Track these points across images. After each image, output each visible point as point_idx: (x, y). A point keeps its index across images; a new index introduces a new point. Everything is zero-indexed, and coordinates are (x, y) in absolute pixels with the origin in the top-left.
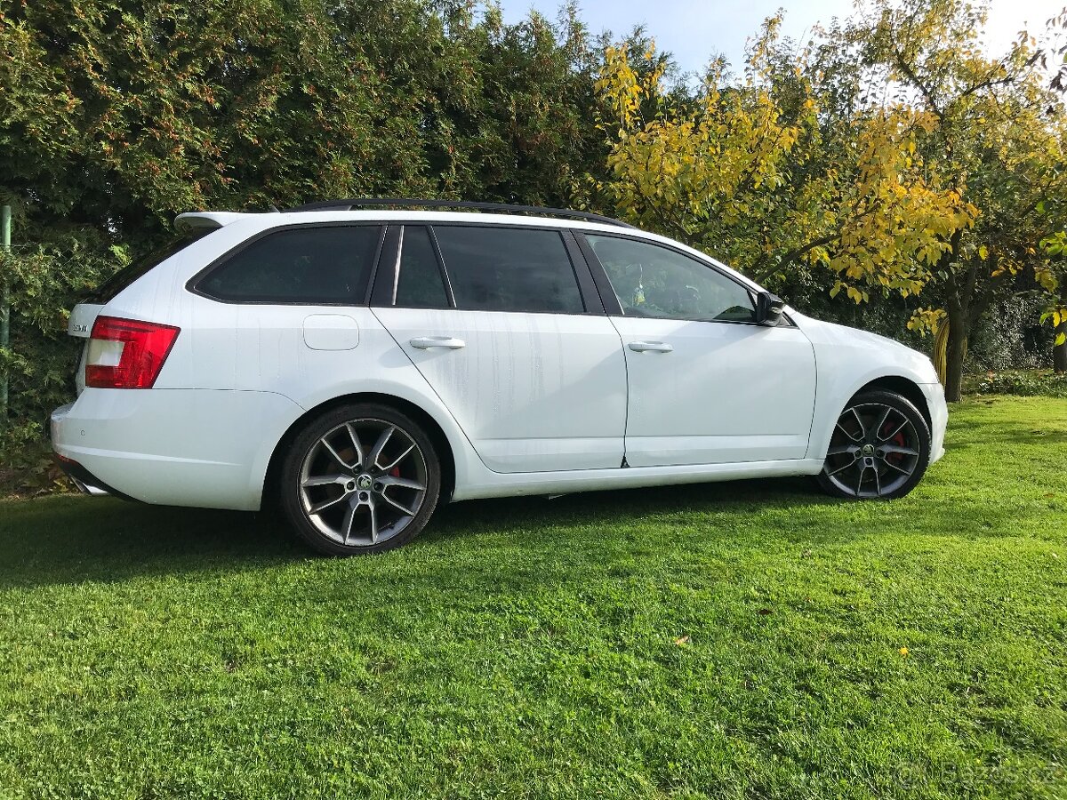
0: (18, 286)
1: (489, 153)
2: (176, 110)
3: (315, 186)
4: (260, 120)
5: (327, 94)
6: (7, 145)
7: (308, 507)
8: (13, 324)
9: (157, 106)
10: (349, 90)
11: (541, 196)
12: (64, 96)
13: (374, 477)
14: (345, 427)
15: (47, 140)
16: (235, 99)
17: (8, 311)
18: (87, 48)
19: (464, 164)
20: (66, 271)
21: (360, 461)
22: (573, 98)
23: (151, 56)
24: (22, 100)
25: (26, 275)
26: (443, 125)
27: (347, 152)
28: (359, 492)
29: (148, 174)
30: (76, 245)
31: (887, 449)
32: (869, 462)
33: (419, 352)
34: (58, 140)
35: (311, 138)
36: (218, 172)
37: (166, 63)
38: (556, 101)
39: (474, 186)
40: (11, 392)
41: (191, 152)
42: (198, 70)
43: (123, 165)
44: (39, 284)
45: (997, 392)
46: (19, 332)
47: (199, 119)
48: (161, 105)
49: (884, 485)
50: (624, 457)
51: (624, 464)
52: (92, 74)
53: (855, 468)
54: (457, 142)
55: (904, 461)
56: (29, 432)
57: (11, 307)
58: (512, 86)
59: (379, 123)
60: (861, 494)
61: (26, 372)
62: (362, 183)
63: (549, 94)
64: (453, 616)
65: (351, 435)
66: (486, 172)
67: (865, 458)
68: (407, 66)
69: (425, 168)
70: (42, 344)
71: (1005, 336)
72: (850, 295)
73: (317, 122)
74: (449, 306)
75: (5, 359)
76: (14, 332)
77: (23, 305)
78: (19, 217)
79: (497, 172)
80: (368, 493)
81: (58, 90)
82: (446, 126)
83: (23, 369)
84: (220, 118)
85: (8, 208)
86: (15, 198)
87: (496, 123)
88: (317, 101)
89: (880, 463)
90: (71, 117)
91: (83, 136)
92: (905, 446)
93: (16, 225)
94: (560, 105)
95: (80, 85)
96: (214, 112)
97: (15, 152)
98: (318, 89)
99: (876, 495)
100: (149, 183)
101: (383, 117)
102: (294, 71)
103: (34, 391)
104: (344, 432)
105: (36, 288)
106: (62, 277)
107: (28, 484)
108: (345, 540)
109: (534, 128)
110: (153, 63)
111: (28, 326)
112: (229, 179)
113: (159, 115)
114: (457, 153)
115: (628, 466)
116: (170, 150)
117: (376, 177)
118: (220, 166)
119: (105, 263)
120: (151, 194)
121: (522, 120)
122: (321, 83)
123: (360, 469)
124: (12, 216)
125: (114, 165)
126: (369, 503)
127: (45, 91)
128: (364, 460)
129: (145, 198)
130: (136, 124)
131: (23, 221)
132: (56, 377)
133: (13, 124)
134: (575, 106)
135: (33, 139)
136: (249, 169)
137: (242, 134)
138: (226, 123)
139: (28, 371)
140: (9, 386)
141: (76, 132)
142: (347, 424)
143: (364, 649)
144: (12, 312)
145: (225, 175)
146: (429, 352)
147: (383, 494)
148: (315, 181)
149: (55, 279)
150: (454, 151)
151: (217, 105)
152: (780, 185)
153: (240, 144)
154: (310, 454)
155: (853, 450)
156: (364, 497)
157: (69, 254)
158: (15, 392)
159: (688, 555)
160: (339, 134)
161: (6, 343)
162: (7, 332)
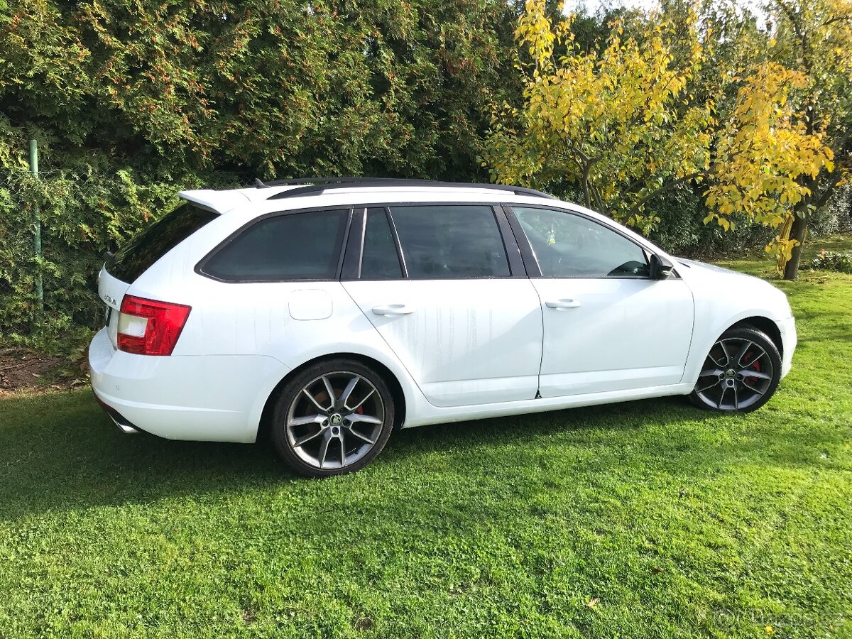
0: (46, 207)
1: (422, 77)
2: (167, 55)
3: (281, 116)
4: (236, 59)
5: (290, 34)
6: (31, 90)
7: (293, 442)
8: (44, 236)
9: (151, 53)
10: (308, 30)
11: (464, 112)
12: (75, 48)
13: (343, 416)
14: (321, 380)
15: (64, 86)
16: (215, 41)
17: (39, 226)
18: (93, 5)
19: (401, 88)
20: (82, 191)
21: (333, 405)
22: (493, 24)
23: (145, 8)
24: (41, 53)
25: (52, 197)
26: (385, 55)
27: (307, 84)
28: (332, 428)
29: (145, 112)
30: (90, 171)
31: (746, 373)
32: (730, 383)
33: (380, 317)
34: (72, 85)
35: (277, 72)
36: (202, 105)
37: (157, 13)
38: (478, 28)
39: (409, 106)
40: (45, 291)
41: (180, 90)
42: (184, 19)
43: (126, 104)
44: (63, 204)
45: (827, 268)
46: (49, 242)
47: (186, 61)
48: (155, 51)
49: (740, 400)
50: (538, 391)
51: (538, 395)
52: (98, 27)
53: (719, 387)
54: (396, 69)
55: (758, 383)
56: (62, 323)
57: (41, 223)
58: (441, 18)
59: (332, 56)
60: (722, 407)
61: (56, 275)
62: (319, 109)
63: (472, 23)
64: (412, 559)
65: (325, 383)
66: (420, 93)
67: (727, 380)
68: (355, 6)
69: (370, 94)
70: (67, 251)
71: (835, 206)
72: (720, 224)
73: (281, 59)
74: (403, 277)
75: (39, 265)
76: (45, 242)
77: (51, 221)
78: (43, 148)
79: (428, 92)
80: (339, 428)
81: (70, 43)
82: (387, 55)
83: (53, 272)
84: (203, 59)
85: (35, 142)
86: (39, 132)
87: (429, 51)
88: (282, 41)
89: (739, 384)
90: (82, 64)
91: (92, 79)
92: (761, 371)
93: (41, 155)
94: (481, 31)
95: (89, 38)
96: (197, 54)
97: (38, 95)
98: (283, 29)
99: (733, 408)
100: (147, 119)
101: (336, 51)
102: (263, 15)
103: (63, 290)
104: (320, 383)
105: (60, 207)
106: (81, 196)
107: (65, 373)
108: (321, 464)
109: (460, 55)
110: (147, 16)
111: (56, 237)
112: (211, 110)
113: (153, 59)
114: (396, 79)
115: (541, 397)
116: (163, 90)
117: (329, 103)
118: (203, 101)
119: (113, 184)
120: (149, 127)
121: (450, 46)
122: (284, 24)
123: (332, 411)
124: (38, 148)
125: (118, 105)
126: (339, 435)
127: (60, 45)
128: (336, 403)
129: (144, 131)
130: (135, 68)
131: (47, 151)
132: (80, 278)
133: (35, 75)
134: (494, 32)
135: (52, 84)
136: (226, 101)
137: (221, 72)
138: (207, 62)
139: (57, 274)
140: (43, 286)
141: (87, 78)
142: (322, 377)
143: (348, 600)
144: (42, 227)
145: (208, 108)
146: (388, 318)
147: (350, 429)
148: (280, 111)
149: (75, 197)
150: (393, 77)
151: (200, 49)
152: (666, 121)
153: (219, 81)
154: (294, 401)
155: (718, 373)
156: (336, 431)
157: (85, 178)
158: (48, 290)
159: (590, 490)
160: (300, 70)
161: (39, 251)
162: (39, 243)
